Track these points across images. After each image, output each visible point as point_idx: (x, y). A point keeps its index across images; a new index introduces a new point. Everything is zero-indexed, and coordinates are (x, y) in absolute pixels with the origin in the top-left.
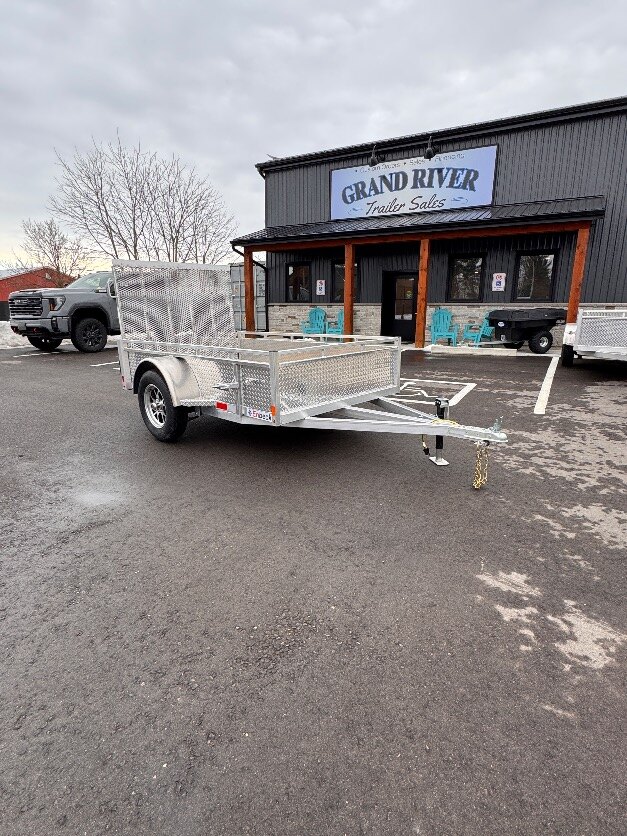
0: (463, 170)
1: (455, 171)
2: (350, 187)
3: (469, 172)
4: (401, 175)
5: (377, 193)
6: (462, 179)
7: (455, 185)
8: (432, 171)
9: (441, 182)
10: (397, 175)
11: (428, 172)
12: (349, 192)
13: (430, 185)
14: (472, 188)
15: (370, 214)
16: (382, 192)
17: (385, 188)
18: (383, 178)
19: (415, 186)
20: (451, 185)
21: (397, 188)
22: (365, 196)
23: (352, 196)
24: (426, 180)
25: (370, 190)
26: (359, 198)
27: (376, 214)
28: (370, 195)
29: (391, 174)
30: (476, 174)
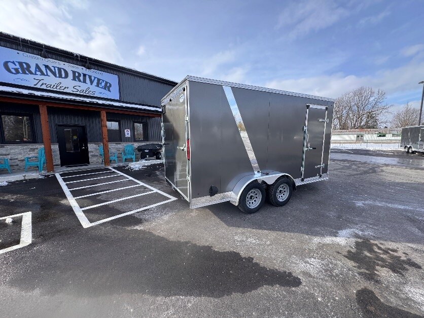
0: (103, 81)
1: (99, 80)
2: (13, 63)
3: (106, 83)
4: (62, 71)
5: (42, 74)
6: (103, 84)
7: (100, 86)
8: (85, 75)
9: (92, 82)
10: (60, 69)
11: (82, 75)
12: (11, 66)
13: (85, 81)
14: (109, 91)
15: (38, 86)
16: (47, 75)
17: (49, 73)
18: (47, 67)
19: (74, 79)
20: (98, 86)
21: (60, 76)
22: (31, 73)
23: (17, 70)
24: (81, 78)
25: (36, 71)
26: (24, 73)
27: (44, 87)
28: (36, 74)
29: (54, 67)
30: (110, 85)
